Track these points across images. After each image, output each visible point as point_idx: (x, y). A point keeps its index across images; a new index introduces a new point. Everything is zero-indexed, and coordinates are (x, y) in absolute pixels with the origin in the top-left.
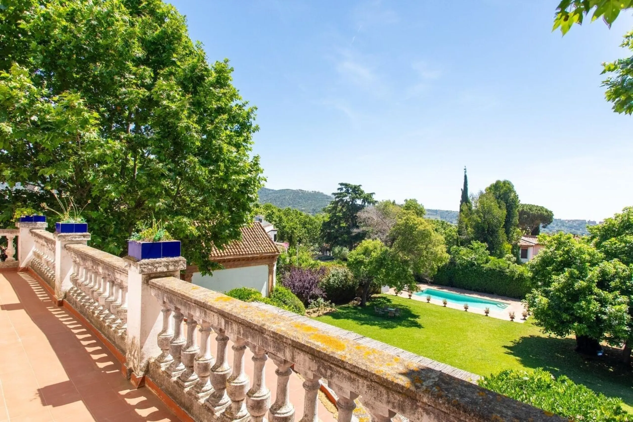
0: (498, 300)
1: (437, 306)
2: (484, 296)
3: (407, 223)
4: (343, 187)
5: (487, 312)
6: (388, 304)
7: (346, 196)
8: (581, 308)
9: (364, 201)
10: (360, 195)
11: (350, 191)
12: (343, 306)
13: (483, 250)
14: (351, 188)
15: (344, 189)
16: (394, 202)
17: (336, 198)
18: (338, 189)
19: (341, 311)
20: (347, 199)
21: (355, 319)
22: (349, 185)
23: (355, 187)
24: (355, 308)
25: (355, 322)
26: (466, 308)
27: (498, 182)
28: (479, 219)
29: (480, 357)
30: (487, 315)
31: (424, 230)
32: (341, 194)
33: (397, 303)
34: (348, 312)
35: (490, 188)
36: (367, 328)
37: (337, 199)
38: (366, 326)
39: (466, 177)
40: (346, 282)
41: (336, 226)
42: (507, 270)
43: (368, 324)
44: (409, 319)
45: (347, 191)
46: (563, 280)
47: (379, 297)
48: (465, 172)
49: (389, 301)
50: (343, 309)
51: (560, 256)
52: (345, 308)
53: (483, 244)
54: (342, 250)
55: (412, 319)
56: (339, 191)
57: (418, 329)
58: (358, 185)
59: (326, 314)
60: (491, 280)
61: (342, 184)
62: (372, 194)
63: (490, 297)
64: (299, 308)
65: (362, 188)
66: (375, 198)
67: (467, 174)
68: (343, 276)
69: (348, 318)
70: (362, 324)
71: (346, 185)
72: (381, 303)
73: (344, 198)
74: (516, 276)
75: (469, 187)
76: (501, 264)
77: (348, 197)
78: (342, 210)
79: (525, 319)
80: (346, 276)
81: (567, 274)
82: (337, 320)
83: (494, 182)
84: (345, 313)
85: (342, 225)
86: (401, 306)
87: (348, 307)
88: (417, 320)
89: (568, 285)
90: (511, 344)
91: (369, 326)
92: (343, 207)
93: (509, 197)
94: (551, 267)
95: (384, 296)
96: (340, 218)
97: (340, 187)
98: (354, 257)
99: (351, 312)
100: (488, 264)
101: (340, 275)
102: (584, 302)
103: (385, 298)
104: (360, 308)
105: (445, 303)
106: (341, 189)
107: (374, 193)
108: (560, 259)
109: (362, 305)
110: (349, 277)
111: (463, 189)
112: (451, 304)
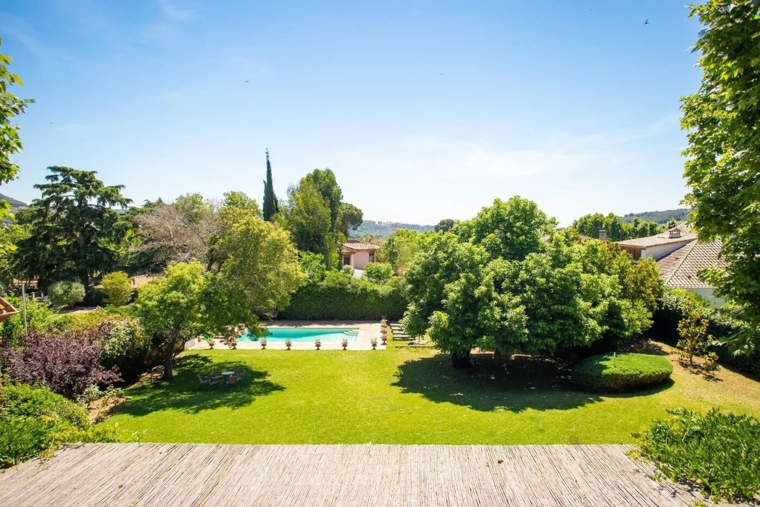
0: (343, 326)
1: (278, 351)
2: (325, 324)
3: (249, 230)
4: (58, 173)
5: (345, 345)
6: (208, 364)
7: (65, 191)
8: (485, 317)
9: (102, 199)
10: (96, 188)
11: (74, 181)
12: (132, 387)
13: (317, 263)
14: (75, 175)
15: (61, 178)
16: (160, 201)
17: (44, 194)
18: (48, 177)
19: (137, 398)
20: (70, 195)
21: (177, 405)
22: (71, 170)
23: (84, 175)
24: (157, 385)
25: (182, 411)
26: (318, 345)
27: (317, 172)
28: (304, 221)
29: (387, 408)
30: (345, 349)
31: (278, 240)
32: (53, 186)
33: (223, 361)
34: (152, 397)
35: (308, 180)
36: (208, 415)
37: (47, 197)
38: (203, 412)
39: (268, 163)
40: (134, 344)
41: (48, 246)
42: (349, 286)
43: (206, 408)
44: (256, 380)
45: (67, 181)
46: (458, 288)
47: (186, 358)
48: (268, 157)
49: (205, 359)
50: (139, 394)
51: (445, 260)
52: (142, 390)
53: (318, 256)
54: (70, 288)
55: (261, 380)
56: (49, 182)
57: (280, 392)
58: (90, 171)
59: (113, 412)
60: (330, 302)
61: (54, 169)
62: (119, 187)
63: (332, 324)
64: (78, 418)
65: (97, 177)
66: (124, 194)
67: (270, 159)
68: (127, 334)
69: (157, 408)
70: (197, 411)
71: (64, 171)
72: (195, 367)
73: (62, 195)
74: (359, 292)
75: (273, 177)
76: (341, 279)
77: (68, 194)
78: (57, 215)
79: (384, 344)
80: (132, 333)
81: (463, 280)
82: (145, 417)
83: (312, 172)
84: (148, 400)
85: (60, 243)
86: (230, 363)
87: (144, 388)
88: (268, 379)
89: (466, 293)
90: (396, 380)
91: (209, 411)
92: (60, 210)
93: (332, 190)
94: (438, 275)
95: (193, 354)
96: (58, 231)
97: (52, 174)
98: (156, 298)
99: (159, 395)
100: (325, 281)
101: (122, 333)
102: (488, 311)
103: (196, 357)
104: (165, 383)
105: (289, 345)
106: (55, 178)
107: (123, 186)
108: (446, 263)
109: (167, 377)
110: (138, 334)
111: (266, 180)
112: (298, 344)
